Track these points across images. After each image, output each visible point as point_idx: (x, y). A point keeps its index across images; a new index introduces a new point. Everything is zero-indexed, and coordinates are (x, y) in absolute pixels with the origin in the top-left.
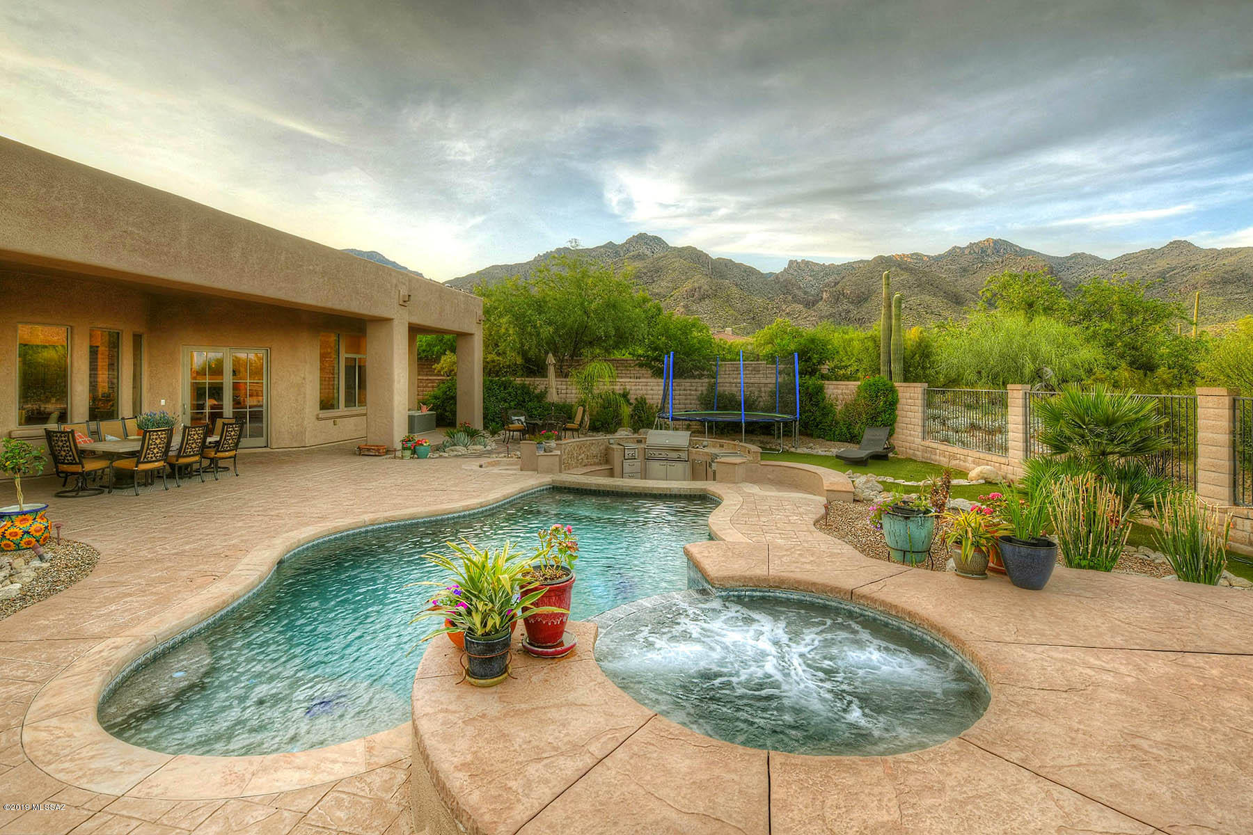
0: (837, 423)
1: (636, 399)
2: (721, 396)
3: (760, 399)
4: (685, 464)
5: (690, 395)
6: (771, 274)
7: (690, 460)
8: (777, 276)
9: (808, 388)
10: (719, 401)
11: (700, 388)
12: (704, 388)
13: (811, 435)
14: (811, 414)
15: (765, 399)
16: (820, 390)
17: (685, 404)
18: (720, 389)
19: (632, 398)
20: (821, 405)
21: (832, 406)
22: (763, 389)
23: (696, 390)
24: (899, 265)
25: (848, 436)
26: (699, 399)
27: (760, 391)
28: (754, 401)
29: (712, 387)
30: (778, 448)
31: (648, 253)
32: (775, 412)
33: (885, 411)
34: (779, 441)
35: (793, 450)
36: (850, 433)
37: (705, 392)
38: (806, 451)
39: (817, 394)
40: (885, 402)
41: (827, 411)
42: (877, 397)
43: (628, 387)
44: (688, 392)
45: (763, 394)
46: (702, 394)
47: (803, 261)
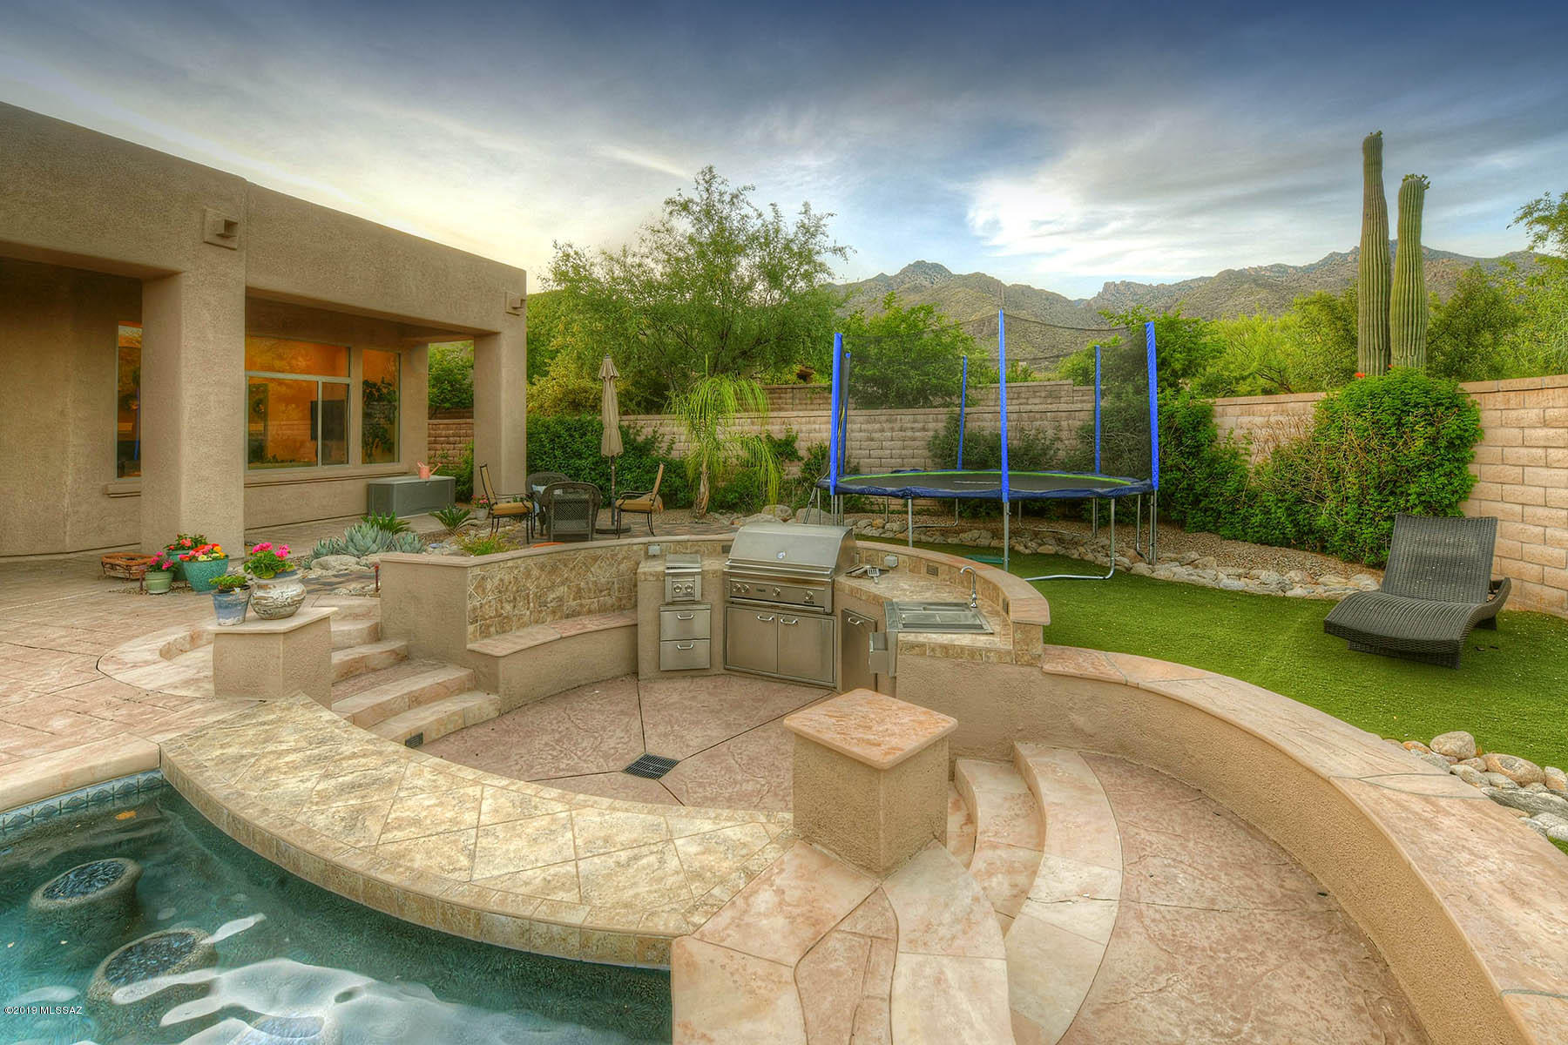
0: (1253, 497)
1: (809, 449)
2: (974, 440)
3: (1058, 445)
4: (825, 621)
5: (914, 439)
6: (1081, 300)
7: (838, 612)
8: (1088, 303)
9: (1172, 416)
10: (966, 452)
11: (931, 425)
12: (941, 425)
13: (1181, 524)
14: (1179, 475)
15: (1068, 445)
16: (1201, 419)
17: (901, 457)
18: (972, 426)
19: (802, 447)
20: (1206, 453)
21: (1235, 455)
22: (1064, 424)
23: (924, 429)
24: (1255, 280)
25: (1290, 529)
26: (931, 446)
27: (1059, 429)
28: (1044, 451)
29: (957, 423)
30: (1101, 559)
31: (926, 283)
32: (1093, 472)
33: (1430, 467)
34: (1104, 541)
35: (1141, 568)
36: (1296, 524)
37: (942, 433)
38: (1180, 573)
39: (1195, 429)
40: (1433, 441)
41: (1221, 468)
42: (1399, 424)
43: (795, 428)
44: (909, 434)
45: (1064, 434)
46: (936, 437)
47: (1123, 282)
